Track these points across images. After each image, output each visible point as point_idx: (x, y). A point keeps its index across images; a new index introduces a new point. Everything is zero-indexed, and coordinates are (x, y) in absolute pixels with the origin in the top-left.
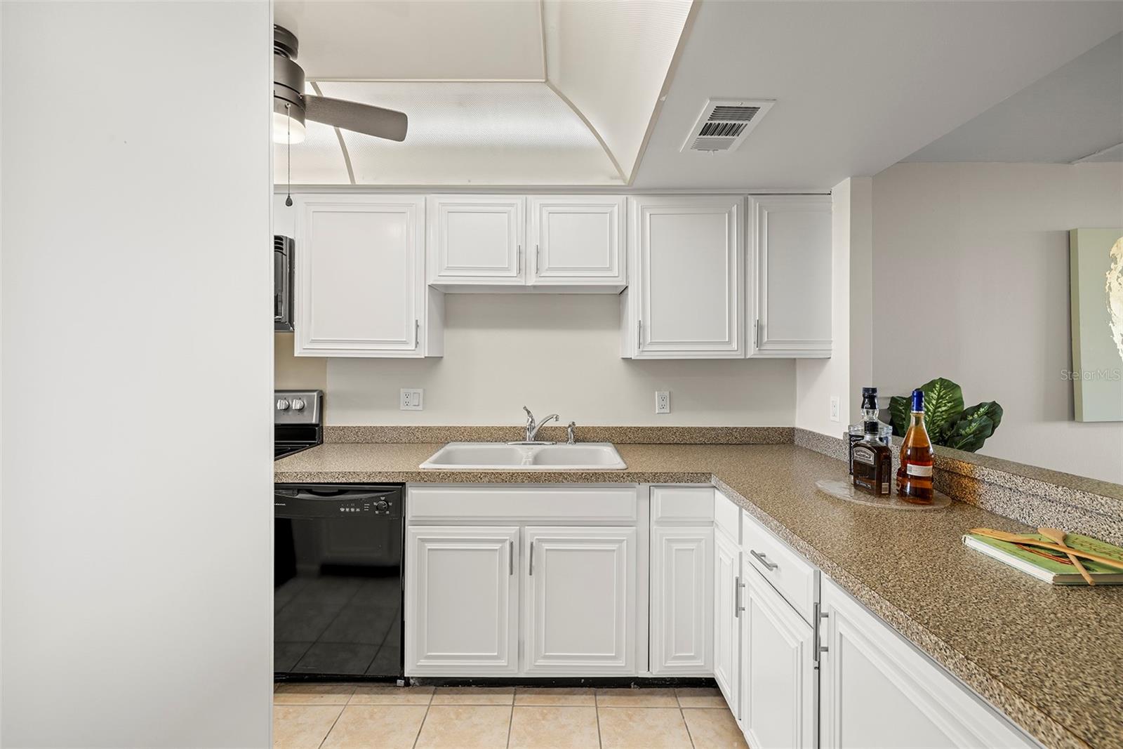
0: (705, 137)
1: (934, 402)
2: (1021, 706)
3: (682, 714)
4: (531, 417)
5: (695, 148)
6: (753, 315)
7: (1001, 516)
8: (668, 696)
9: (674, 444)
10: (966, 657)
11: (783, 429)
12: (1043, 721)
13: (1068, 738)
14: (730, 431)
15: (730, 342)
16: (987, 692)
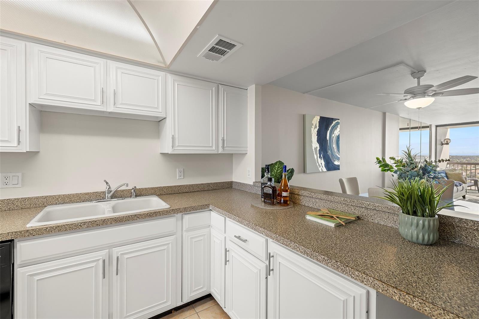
0: (211, 52)
1: (277, 169)
2: (357, 274)
3: (198, 315)
4: (109, 186)
5: (205, 57)
6: (221, 136)
7: (307, 206)
8: (190, 310)
9: (186, 192)
10: (336, 261)
11: (229, 182)
12: (366, 277)
13: (375, 281)
14: (209, 185)
15: (212, 147)
16: (344, 272)
